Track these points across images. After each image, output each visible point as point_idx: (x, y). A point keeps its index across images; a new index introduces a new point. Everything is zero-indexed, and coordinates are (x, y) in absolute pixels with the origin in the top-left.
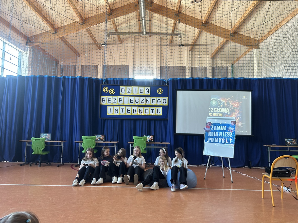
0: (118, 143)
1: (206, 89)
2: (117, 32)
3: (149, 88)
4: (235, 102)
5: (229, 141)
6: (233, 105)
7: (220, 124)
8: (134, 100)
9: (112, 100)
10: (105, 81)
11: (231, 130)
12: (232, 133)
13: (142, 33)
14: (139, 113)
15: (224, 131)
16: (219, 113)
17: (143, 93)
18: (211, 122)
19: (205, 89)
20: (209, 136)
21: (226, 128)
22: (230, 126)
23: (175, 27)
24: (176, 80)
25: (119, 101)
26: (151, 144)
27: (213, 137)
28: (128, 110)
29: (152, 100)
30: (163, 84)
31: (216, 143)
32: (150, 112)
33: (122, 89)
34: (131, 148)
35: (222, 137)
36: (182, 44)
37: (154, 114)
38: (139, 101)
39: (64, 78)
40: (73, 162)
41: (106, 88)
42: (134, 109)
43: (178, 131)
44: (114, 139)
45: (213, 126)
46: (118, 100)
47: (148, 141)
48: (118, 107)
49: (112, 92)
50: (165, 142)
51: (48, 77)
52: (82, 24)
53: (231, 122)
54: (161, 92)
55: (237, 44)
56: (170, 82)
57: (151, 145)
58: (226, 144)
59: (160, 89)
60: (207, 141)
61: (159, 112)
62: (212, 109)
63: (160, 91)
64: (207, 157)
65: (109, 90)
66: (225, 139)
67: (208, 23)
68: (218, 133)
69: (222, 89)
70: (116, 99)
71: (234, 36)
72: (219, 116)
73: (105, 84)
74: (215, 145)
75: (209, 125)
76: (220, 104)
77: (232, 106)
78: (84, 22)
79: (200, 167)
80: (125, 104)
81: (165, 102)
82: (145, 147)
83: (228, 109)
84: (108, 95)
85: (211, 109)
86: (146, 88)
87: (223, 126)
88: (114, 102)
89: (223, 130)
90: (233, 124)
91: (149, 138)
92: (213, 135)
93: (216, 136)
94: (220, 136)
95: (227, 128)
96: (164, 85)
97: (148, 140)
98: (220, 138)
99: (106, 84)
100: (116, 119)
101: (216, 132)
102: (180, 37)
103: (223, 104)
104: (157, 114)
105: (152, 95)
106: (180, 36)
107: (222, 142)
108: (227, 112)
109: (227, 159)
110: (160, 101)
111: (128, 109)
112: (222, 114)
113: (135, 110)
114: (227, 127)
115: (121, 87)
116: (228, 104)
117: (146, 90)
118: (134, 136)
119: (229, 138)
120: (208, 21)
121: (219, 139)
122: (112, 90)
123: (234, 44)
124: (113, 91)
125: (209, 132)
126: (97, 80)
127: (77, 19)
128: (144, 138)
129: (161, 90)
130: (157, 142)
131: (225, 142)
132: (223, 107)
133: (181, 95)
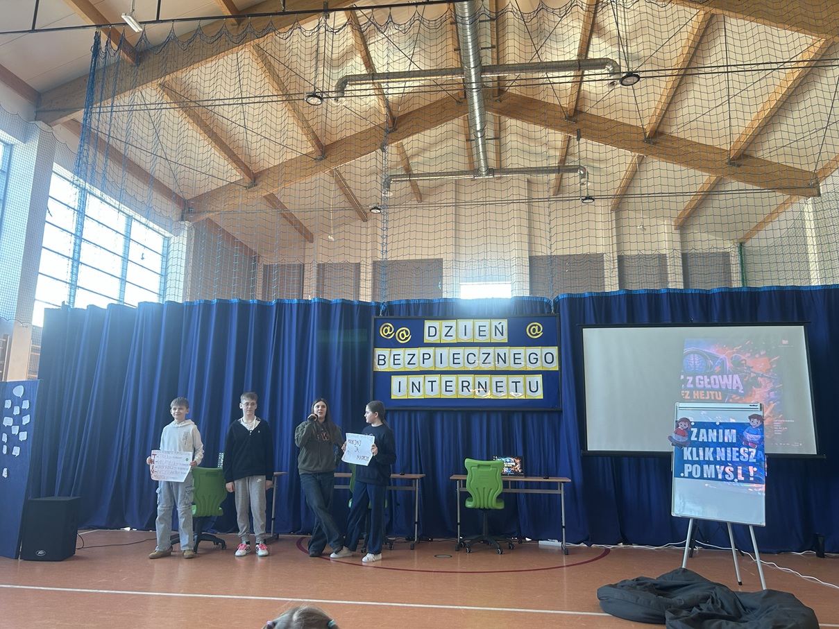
0: (422, 478)
1: (670, 322)
2: (410, 175)
3: (505, 323)
4: (757, 356)
5: (746, 474)
6: (752, 367)
7: (718, 424)
8: (464, 358)
9: (404, 358)
10: (386, 309)
11: (753, 442)
12: (754, 451)
13: (475, 171)
14: (479, 391)
15: (731, 445)
16: (712, 389)
17: (488, 337)
18: (689, 418)
19: (666, 322)
20: (685, 458)
21: (735, 437)
22: (747, 430)
23: (566, 152)
24: (580, 299)
25: (424, 359)
26: (515, 481)
27: (698, 462)
28: (446, 386)
29: (515, 354)
30: (543, 311)
31: (708, 479)
32: (510, 388)
33: (429, 327)
34: (460, 492)
35: (725, 463)
36: (590, 195)
37: (520, 394)
38: (476, 358)
39: (280, 305)
40: (300, 531)
41: (388, 326)
42: (463, 382)
43: (593, 445)
44: (411, 466)
45: (695, 430)
46: (419, 358)
47: (506, 474)
48: (420, 378)
49: (403, 336)
50: (556, 475)
51: (239, 303)
52: (321, 159)
53: (750, 418)
54: (537, 332)
55: (749, 186)
56: (563, 304)
57: (516, 485)
58: (738, 484)
59: (535, 325)
60: (682, 475)
61: (534, 389)
62: (691, 379)
63: (534, 330)
64: (685, 520)
65: (395, 332)
66: (736, 469)
67: (662, 134)
68: (712, 449)
69: (716, 321)
70: (414, 355)
71: (739, 166)
72: (713, 398)
73: (386, 317)
74: (707, 485)
75: (682, 426)
76: (711, 365)
77: (749, 368)
78: (326, 155)
79: (664, 551)
80: (440, 367)
81: (549, 360)
82: (500, 490)
83: (736, 377)
84: (393, 344)
85: (688, 378)
86: (495, 322)
87: (727, 431)
88: (409, 364)
89: (726, 440)
90: (756, 423)
91: (511, 464)
92: (698, 456)
93: (707, 459)
94: (718, 459)
95: (740, 436)
96: (546, 312)
97: (506, 470)
98: (721, 465)
99: (387, 315)
100: (416, 411)
101: (707, 449)
102: (582, 176)
103: (723, 363)
104: (531, 396)
105: (512, 342)
106: (582, 173)
107: (727, 476)
108: (734, 388)
109: (746, 527)
110: (536, 357)
111: (446, 382)
112: (720, 393)
113: (467, 384)
114: (737, 433)
115: (428, 324)
116: (738, 364)
117: (497, 329)
118: (467, 460)
119: (747, 464)
120: (660, 129)
121: (718, 467)
122: (404, 332)
123: (742, 185)
124: (407, 333)
125: (685, 449)
126: (364, 307)
127: (308, 148)
128: (495, 466)
129: (539, 327)
130: (532, 476)
131: (736, 476)
132: (722, 373)
133: (595, 340)
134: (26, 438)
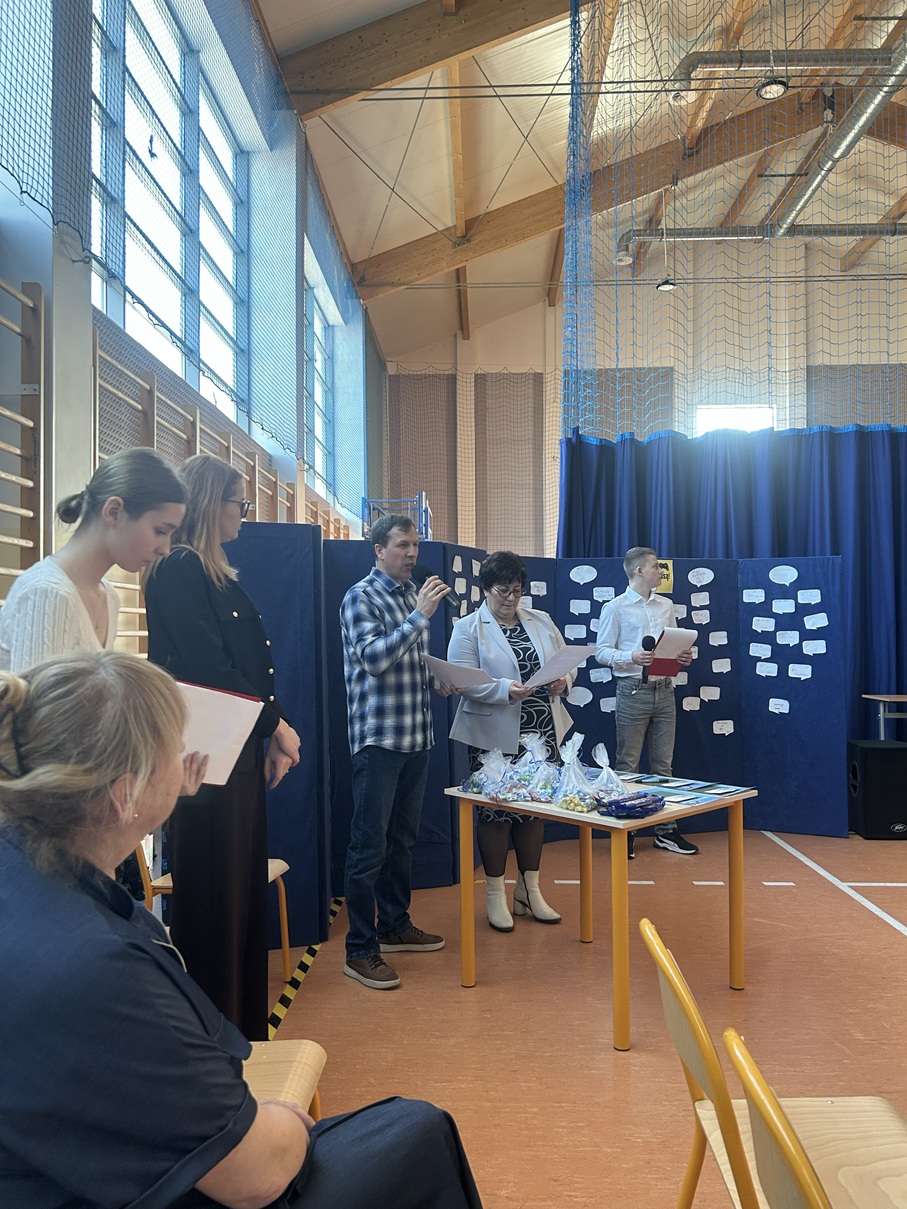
134: (824, 651)
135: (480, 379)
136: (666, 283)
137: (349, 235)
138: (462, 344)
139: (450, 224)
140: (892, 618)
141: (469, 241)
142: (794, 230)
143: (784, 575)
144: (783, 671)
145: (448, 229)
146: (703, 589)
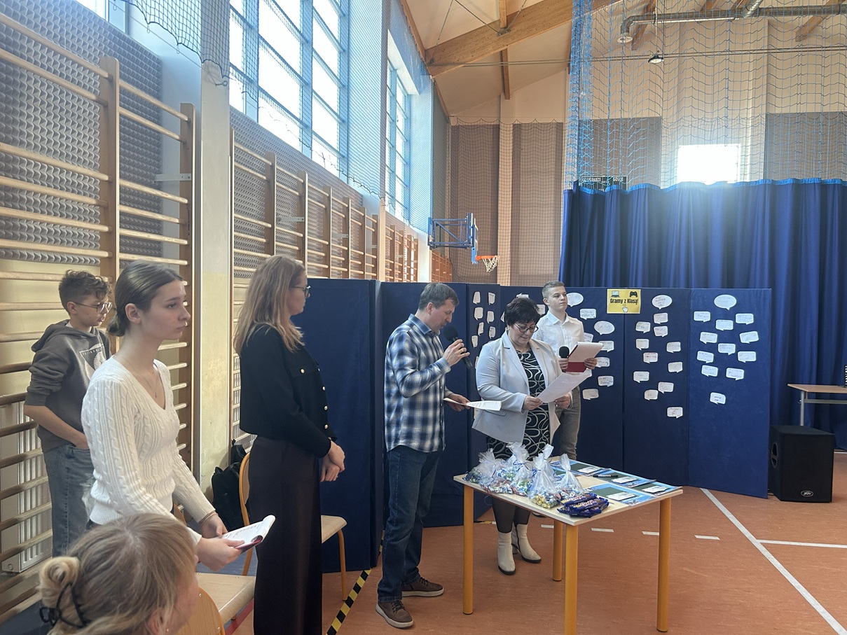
134: (754, 360)
135: (517, 128)
136: (656, 57)
137: (422, 30)
138: (504, 102)
139: (496, 18)
140: (815, 327)
141: (509, 31)
142: (759, 12)
143: (726, 301)
144: (722, 373)
145: (494, 22)
146: (663, 310)
